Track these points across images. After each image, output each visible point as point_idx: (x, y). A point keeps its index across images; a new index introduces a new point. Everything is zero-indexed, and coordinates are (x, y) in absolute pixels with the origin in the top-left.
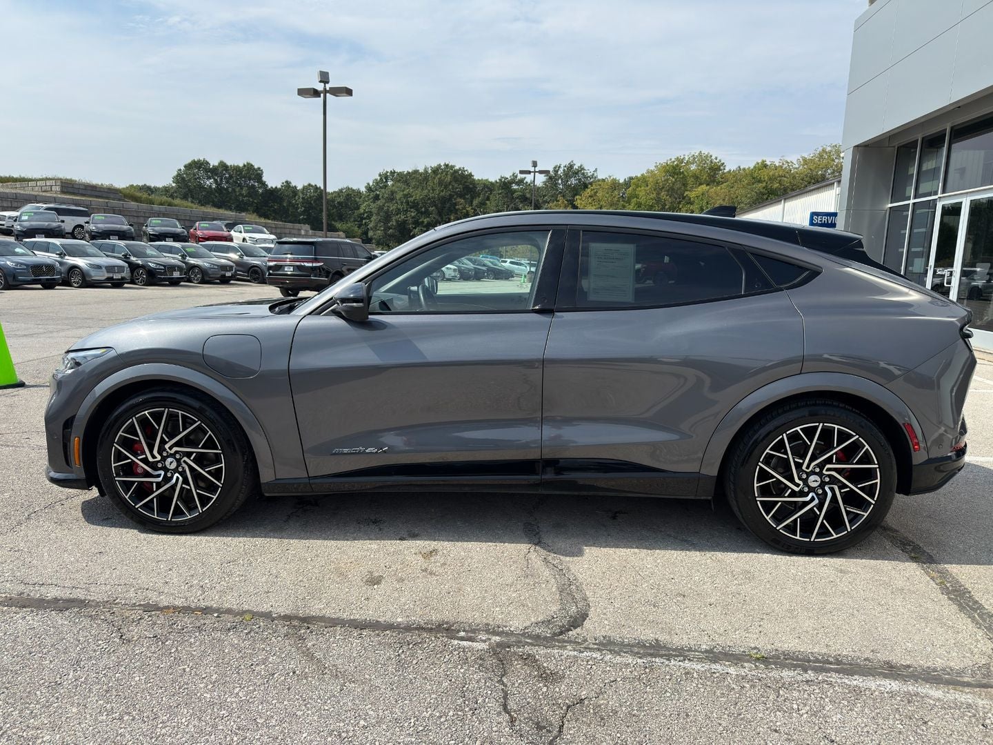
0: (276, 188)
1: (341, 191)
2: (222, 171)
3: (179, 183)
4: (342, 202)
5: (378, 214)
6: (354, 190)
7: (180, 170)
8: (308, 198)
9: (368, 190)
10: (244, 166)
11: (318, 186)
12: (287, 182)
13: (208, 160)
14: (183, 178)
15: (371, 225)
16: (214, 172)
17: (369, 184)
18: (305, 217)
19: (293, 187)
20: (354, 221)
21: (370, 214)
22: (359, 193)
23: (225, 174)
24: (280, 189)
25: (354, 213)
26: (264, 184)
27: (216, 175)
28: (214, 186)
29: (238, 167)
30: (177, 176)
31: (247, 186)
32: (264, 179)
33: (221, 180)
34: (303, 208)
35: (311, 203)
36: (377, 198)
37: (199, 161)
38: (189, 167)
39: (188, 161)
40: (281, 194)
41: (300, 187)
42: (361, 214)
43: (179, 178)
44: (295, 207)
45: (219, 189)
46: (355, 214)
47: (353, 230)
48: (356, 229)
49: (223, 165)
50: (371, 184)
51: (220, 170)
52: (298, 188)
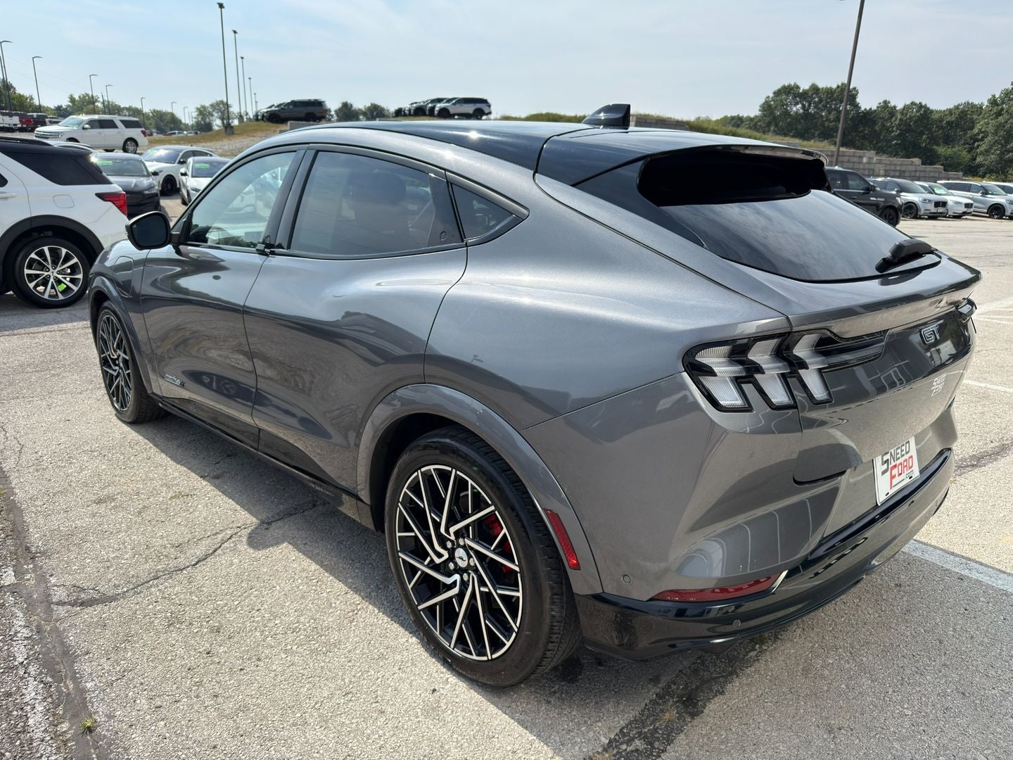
0: (871, 109)
1: (957, 107)
2: (812, 95)
3: (765, 111)
4: (952, 122)
5: (996, 133)
6: (975, 105)
7: (769, 97)
8: (907, 119)
9: (992, 103)
10: (838, 87)
11: (923, 104)
12: (885, 102)
13: (798, 84)
14: (770, 106)
15: (982, 149)
16: (803, 96)
17: (994, 96)
18: (899, 142)
19: (892, 108)
20: (964, 144)
21: (986, 134)
22: (979, 109)
23: (814, 98)
24: (875, 111)
25: (966, 134)
26: (857, 106)
27: (805, 99)
28: (801, 111)
29: (831, 88)
30: (764, 104)
31: (837, 110)
32: (858, 100)
33: (810, 106)
34: (898, 132)
35: (909, 125)
36: (999, 114)
37: (789, 86)
38: (777, 93)
39: (778, 87)
40: (875, 116)
41: (900, 106)
42: (975, 135)
43: (767, 107)
44: (889, 131)
45: (806, 115)
46: (968, 135)
47: (960, 155)
48: (965, 153)
49: (815, 89)
50: (997, 96)
51: (810, 93)
52: (897, 109)
